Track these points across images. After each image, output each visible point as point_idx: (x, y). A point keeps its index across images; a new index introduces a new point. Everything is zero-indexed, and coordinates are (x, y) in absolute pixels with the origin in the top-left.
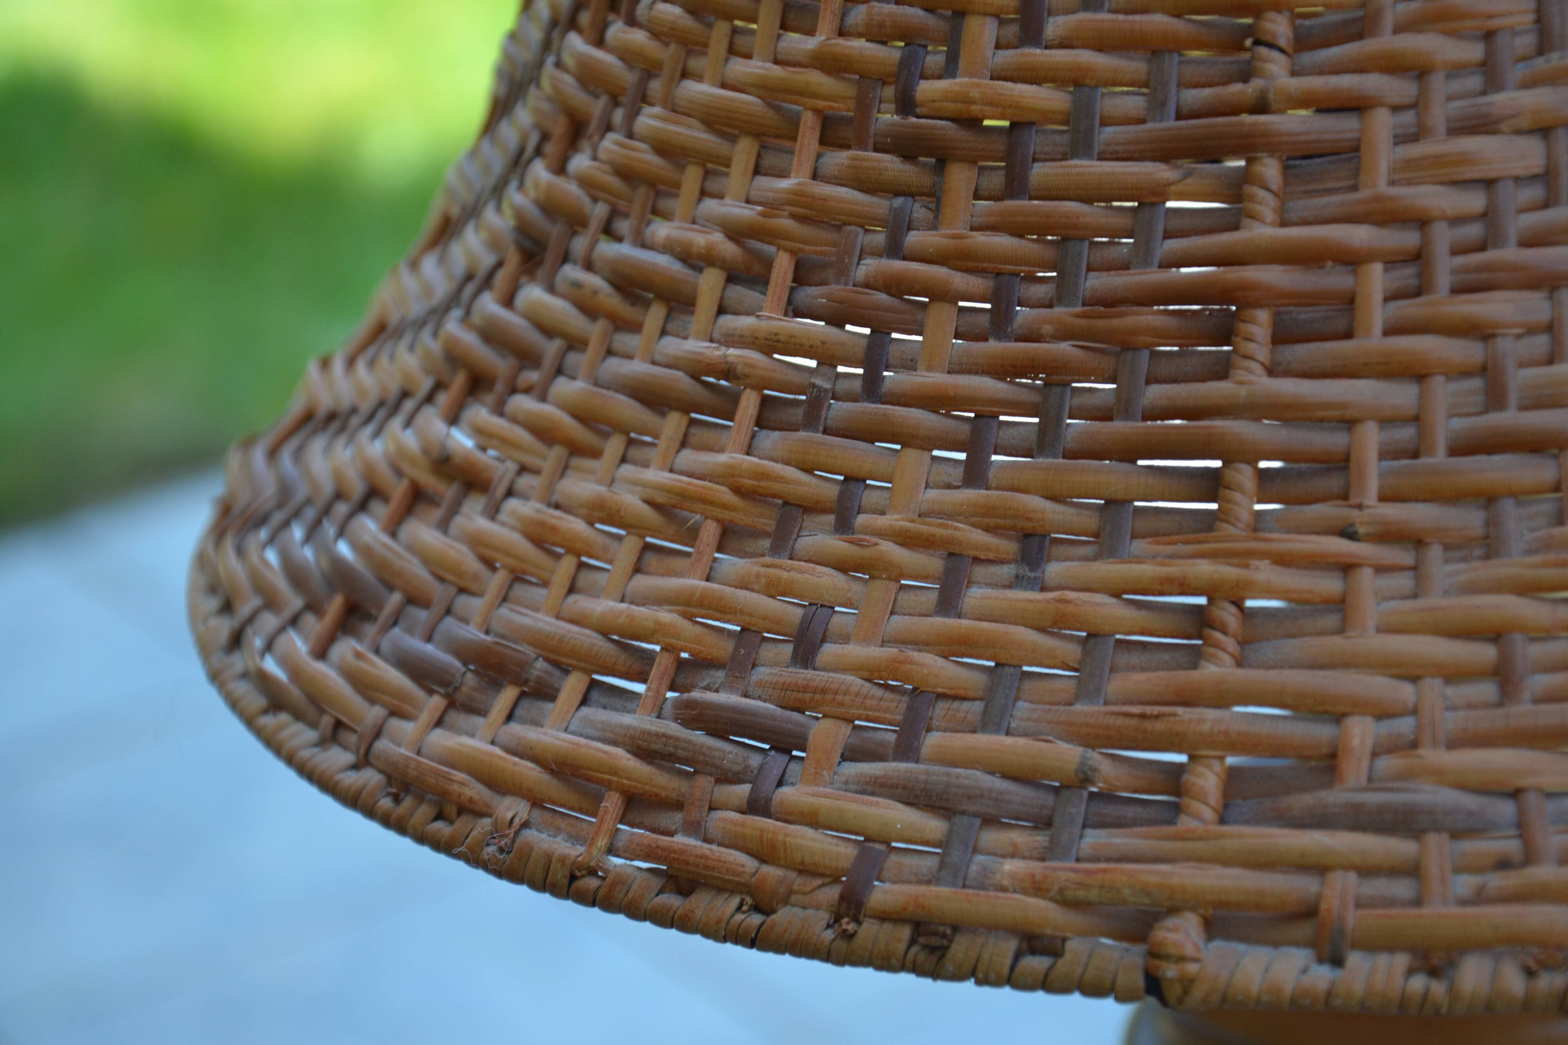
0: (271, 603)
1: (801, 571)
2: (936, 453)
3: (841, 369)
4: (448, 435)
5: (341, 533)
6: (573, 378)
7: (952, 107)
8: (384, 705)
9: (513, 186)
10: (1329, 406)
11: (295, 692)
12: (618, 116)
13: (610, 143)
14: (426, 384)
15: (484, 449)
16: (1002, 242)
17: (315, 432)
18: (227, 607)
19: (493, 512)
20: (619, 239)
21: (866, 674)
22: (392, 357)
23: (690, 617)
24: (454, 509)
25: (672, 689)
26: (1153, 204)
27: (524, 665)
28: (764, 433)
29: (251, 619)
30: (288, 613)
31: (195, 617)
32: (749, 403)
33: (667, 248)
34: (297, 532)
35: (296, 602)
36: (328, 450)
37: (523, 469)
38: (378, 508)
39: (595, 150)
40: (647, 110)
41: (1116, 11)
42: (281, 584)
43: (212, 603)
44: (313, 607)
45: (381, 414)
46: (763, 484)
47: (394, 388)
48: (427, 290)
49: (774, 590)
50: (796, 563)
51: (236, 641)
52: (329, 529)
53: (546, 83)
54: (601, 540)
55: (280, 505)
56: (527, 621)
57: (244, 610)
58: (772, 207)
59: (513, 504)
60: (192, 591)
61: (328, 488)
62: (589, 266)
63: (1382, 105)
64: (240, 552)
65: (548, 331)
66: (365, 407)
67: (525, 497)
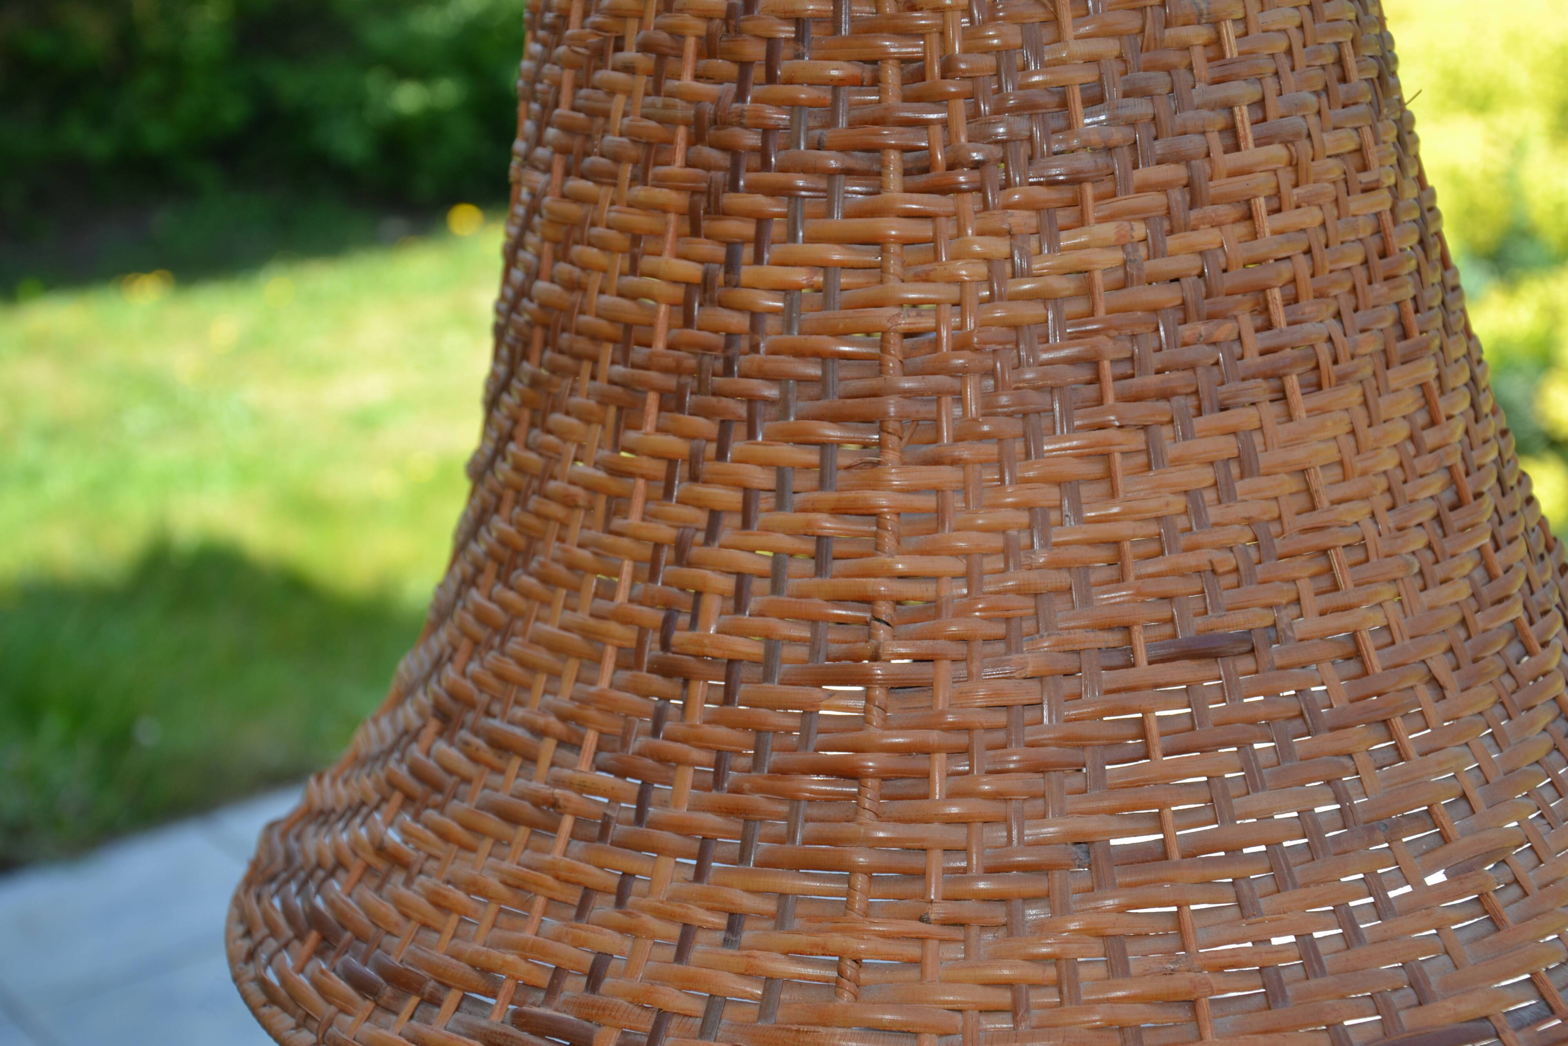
0: (274, 932)
1: (593, 931)
2: (678, 860)
3: (623, 805)
4: (386, 833)
5: (318, 891)
6: (463, 801)
7: (692, 649)
8: (337, 1005)
9: (434, 678)
10: (913, 840)
11: (283, 992)
12: (497, 640)
13: (491, 657)
14: (375, 798)
15: (406, 843)
16: (722, 732)
17: (310, 822)
18: (248, 933)
19: (408, 883)
20: (494, 717)
21: (630, 999)
22: (357, 780)
23: (525, 959)
24: (385, 879)
25: (512, 1003)
26: (811, 712)
27: (422, 982)
28: (575, 842)
29: (261, 943)
30: (283, 941)
31: (229, 939)
32: (567, 822)
33: (523, 723)
34: (293, 887)
35: (289, 933)
36: (316, 835)
37: (430, 856)
38: (341, 874)
39: (482, 660)
40: (514, 639)
41: (791, 596)
42: (281, 920)
43: (240, 929)
44: (300, 937)
45: (349, 814)
46: (573, 875)
47: (357, 797)
48: (382, 737)
49: (578, 943)
50: (590, 926)
51: (251, 956)
52: (312, 887)
53: (456, 617)
54: (473, 905)
55: (285, 870)
56: (426, 955)
57: (258, 936)
58: (585, 702)
59: (422, 878)
60: (229, 920)
61: (313, 860)
62: (476, 732)
63: (946, 659)
64: (259, 898)
65: (450, 772)
66: (339, 809)
67: (429, 875)
